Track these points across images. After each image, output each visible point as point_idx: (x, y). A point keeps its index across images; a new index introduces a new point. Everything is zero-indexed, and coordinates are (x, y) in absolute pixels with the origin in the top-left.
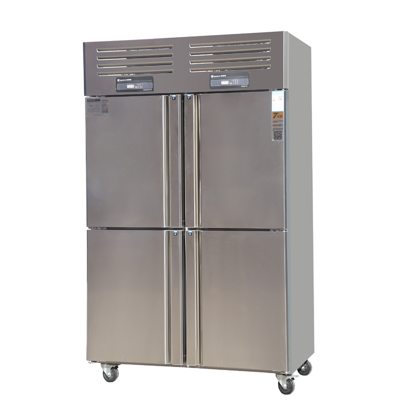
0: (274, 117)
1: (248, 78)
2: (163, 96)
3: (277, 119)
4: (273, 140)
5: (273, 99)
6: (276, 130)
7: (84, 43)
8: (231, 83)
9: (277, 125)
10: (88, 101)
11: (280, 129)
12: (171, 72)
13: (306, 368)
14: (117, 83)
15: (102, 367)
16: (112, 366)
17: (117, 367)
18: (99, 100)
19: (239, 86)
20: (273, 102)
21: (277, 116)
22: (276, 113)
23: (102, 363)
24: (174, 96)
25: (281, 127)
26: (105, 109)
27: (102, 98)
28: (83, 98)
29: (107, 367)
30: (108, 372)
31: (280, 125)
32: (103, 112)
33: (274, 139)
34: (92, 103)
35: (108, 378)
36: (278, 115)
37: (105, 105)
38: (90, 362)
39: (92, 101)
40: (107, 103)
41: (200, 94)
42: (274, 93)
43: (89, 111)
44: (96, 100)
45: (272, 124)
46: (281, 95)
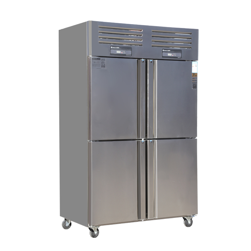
0: (193, 76)
1: (181, 53)
2: (137, 59)
3: (194, 77)
4: (192, 89)
5: (193, 66)
6: (194, 83)
8: (173, 55)
9: (194, 81)
10: (93, 59)
11: (195, 82)
14: (111, 49)
18: (100, 59)
19: (177, 57)
20: (192, 68)
22: (194, 74)
24: (143, 60)
26: (103, 65)
27: (101, 58)
32: (102, 67)
33: (193, 88)
34: (95, 61)
37: (103, 63)
39: (96, 59)
40: (104, 62)
41: (157, 60)
42: (193, 62)
43: (93, 66)
44: (98, 59)
45: (192, 79)
46: (196, 64)
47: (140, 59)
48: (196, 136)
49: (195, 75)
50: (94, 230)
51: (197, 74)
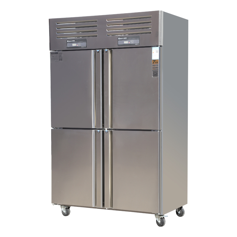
0: (153, 63)
1: (139, 39)
2: (92, 50)
3: (155, 64)
4: (153, 77)
5: (153, 52)
6: (154, 71)
7: (49, 19)
8: (129, 43)
9: (155, 68)
10: (51, 53)
11: (156, 70)
12: (96, 36)
13: (181, 212)
14: (67, 43)
15: (61, 207)
16: (66, 207)
17: (69, 208)
18: (57, 53)
19: (134, 44)
20: (153, 54)
21: (155, 62)
22: (154, 61)
23: (61, 205)
24: (98, 50)
25: (157, 69)
27: (59, 52)
28: (49, 52)
29: (64, 208)
30: (64, 210)
31: (157, 68)
32: (59, 60)
33: (153, 76)
34: (54, 55)
35: (65, 214)
36: (155, 61)
38: (53, 204)
39: (54, 53)
40: (62, 55)
41: (112, 49)
42: (153, 48)
43: (52, 60)
45: (152, 67)
46: (157, 50)
47: (95, 49)
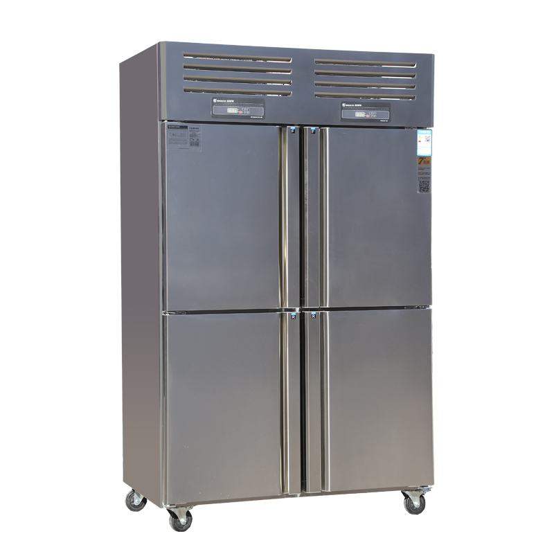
0: (420, 163)
1: (389, 110)
2: (278, 127)
3: (423, 165)
4: (418, 192)
5: (418, 140)
6: (421, 180)
8: (368, 116)
9: (423, 174)
10: (169, 128)
11: (426, 178)
12: (289, 95)
14: (213, 104)
18: (186, 127)
19: (378, 121)
20: (418, 143)
21: (423, 162)
22: (422, 158)
24: (293, 128)
25: (427, 176)
26: (195, 140)
27: (190, 125)
31: (427, 174)
32: (191, 145)
33: (420, 191)
34: (174, 132)
36: (424, 160)
37: (196, 136)
39: (176, 127)
40: (197, 133)
41: (328, 128)
42: (419, 131)
43: (170, 143)
44: (182, 127)
45: (418, 171)
46: (428, 135)
47: (284, 125)
48: (430, 303)
49: (426, 161)
50: (177, 514)
51: (429, 158)
